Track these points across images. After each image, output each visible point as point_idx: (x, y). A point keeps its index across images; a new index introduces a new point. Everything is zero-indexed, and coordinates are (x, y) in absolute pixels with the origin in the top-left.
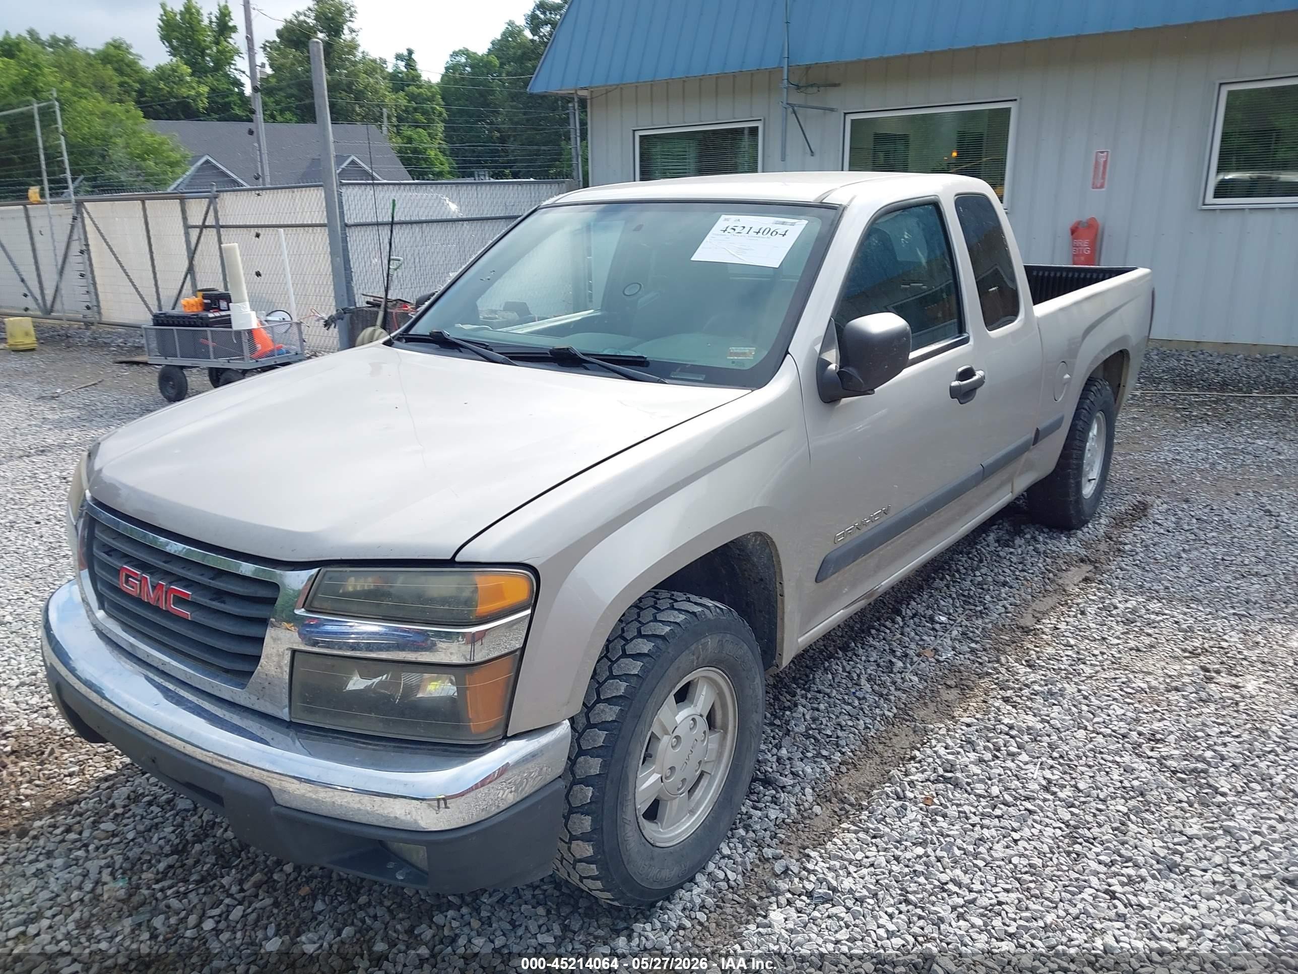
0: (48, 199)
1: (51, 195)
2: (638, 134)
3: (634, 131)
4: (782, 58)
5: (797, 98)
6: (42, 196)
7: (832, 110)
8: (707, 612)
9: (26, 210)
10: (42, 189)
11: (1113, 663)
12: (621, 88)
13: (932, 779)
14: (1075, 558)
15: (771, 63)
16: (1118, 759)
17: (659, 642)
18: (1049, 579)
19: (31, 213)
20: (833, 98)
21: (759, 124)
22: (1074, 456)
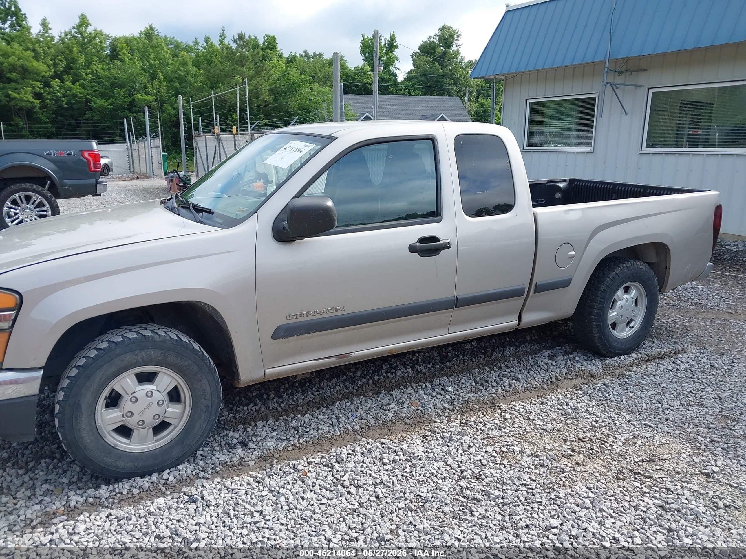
0: (239, 132)
1: (240, 131)
2: (529, 101)
3: (527, 99)
4: (606, 54)
5: (619, 79)
6: (237, 131)
7: (640, 86)
8: (156, 337)
9: (234, 137)
10: (237, 128)
11: (519, 434)
12: (522, 75)
13: (324, 464)
14: (587, 374)
15: (599, 58)
16: (440, 482)
17: (113, 345)
18: (551, 382)
19: (236, 139)
20: (643, 79)
21: (596, 95)
22: (596, 307)
